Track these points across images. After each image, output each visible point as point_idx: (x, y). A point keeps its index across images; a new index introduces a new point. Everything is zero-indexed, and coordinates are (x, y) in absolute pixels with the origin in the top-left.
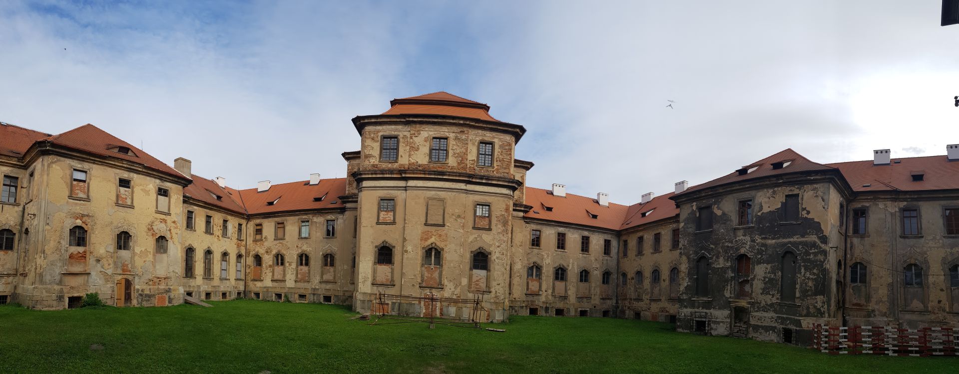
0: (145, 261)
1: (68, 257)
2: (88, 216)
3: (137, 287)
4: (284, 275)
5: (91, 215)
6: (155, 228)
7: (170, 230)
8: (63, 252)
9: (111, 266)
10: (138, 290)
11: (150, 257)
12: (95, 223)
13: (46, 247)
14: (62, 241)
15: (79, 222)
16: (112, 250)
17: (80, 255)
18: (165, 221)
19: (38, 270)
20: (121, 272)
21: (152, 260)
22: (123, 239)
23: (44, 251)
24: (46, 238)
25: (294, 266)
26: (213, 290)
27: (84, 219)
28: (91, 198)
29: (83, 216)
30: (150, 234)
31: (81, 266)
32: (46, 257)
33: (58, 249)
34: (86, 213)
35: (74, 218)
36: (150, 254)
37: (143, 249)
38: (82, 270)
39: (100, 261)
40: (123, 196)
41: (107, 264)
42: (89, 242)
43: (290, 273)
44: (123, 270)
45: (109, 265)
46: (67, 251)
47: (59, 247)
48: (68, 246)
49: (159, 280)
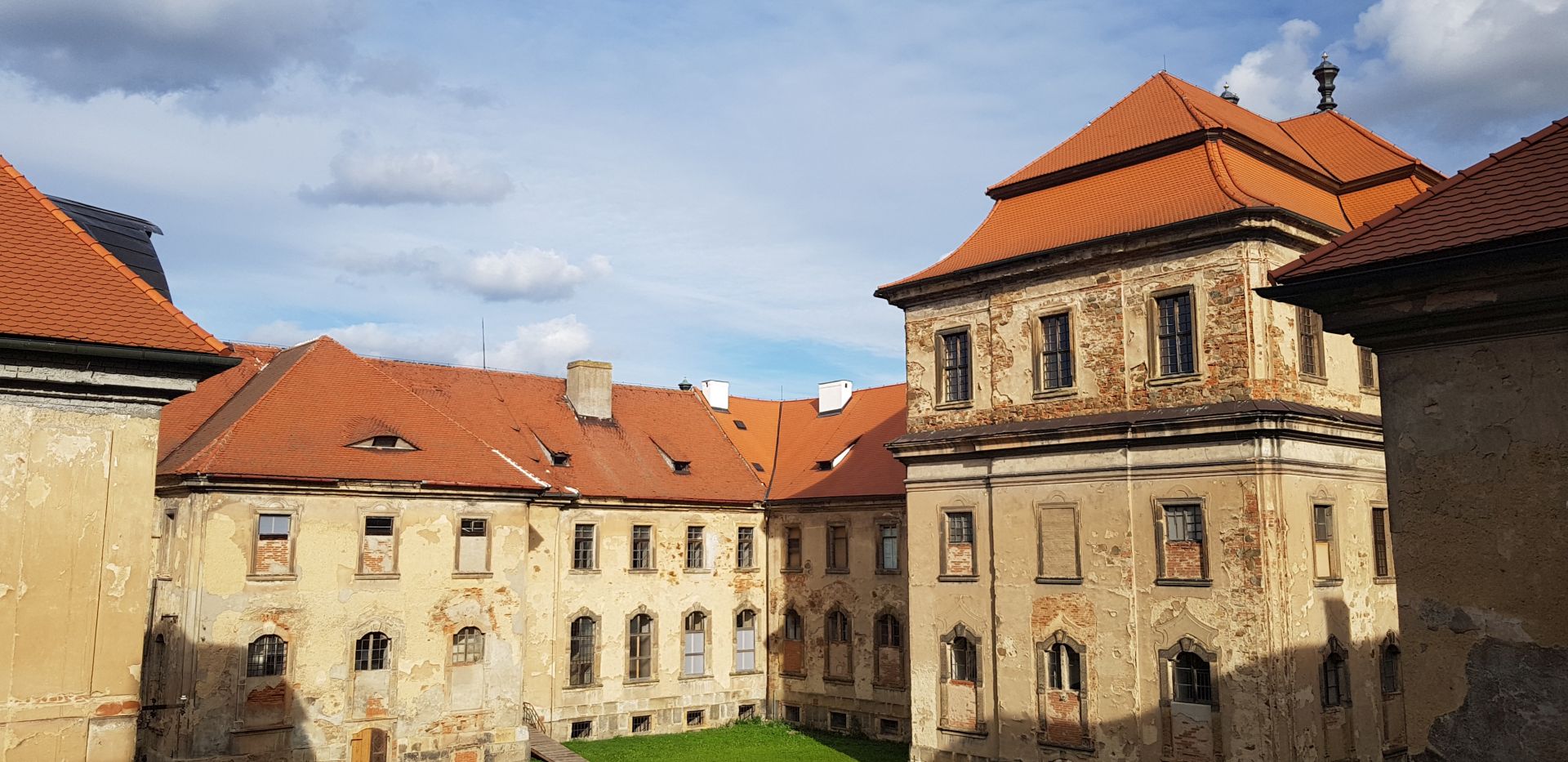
0: (423, 687)
1: (245, 699)
2: (290, 611)
3: (400, 742)
4: (851, 669)
5: (296, 608)
6: (450, 612)
7: (490, 610)
8: (234, 691)
9: (340, 708)
10: (403, 749)
11: (439, 676)
12: (307, 624)
13: (199, 685)
14: (232, 670)
15: (269, 628)
16: (344, 676)
17: (272, 692)
18: (478, 593)
19: (183, 728)
20: (364, 716)
21: (444, 682)
22: (371, 646)
23: (195, 692)
24: (199, 668)
25: (869, 645)
26: (656, 707)
27: (281, 620)
28: (297, 572)
29: (280, 612)
30: (439, 626)
31: (273, 714)
32: (199, 704)
33: (222, 687)
34: (285, 606)
35: (259, 618)
36: (438, 670)
37: (420, 663)
38: (276, 721)
39: (314, 700)
40: (373, 555)
41: (332, 705)
42: (292, 664)
43: (863, 663)
44: (370, 712)
45: (336, 705)
46: (243, 688)
47: (227, 681)
48: (245, 678)
49: (460, 719)
